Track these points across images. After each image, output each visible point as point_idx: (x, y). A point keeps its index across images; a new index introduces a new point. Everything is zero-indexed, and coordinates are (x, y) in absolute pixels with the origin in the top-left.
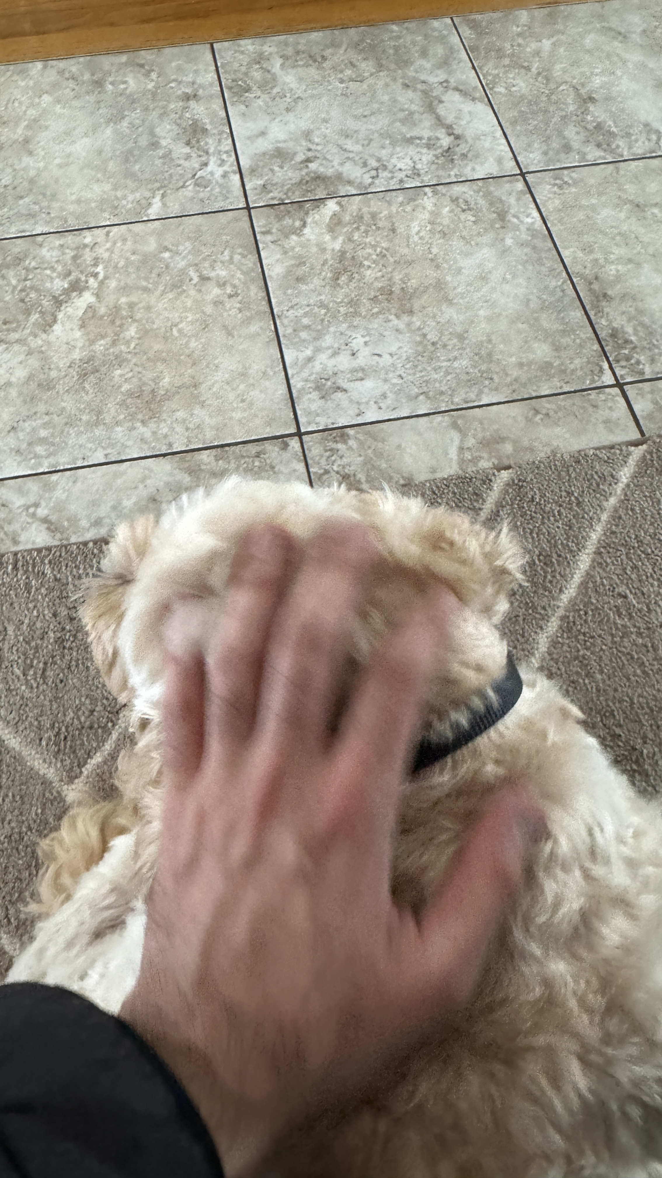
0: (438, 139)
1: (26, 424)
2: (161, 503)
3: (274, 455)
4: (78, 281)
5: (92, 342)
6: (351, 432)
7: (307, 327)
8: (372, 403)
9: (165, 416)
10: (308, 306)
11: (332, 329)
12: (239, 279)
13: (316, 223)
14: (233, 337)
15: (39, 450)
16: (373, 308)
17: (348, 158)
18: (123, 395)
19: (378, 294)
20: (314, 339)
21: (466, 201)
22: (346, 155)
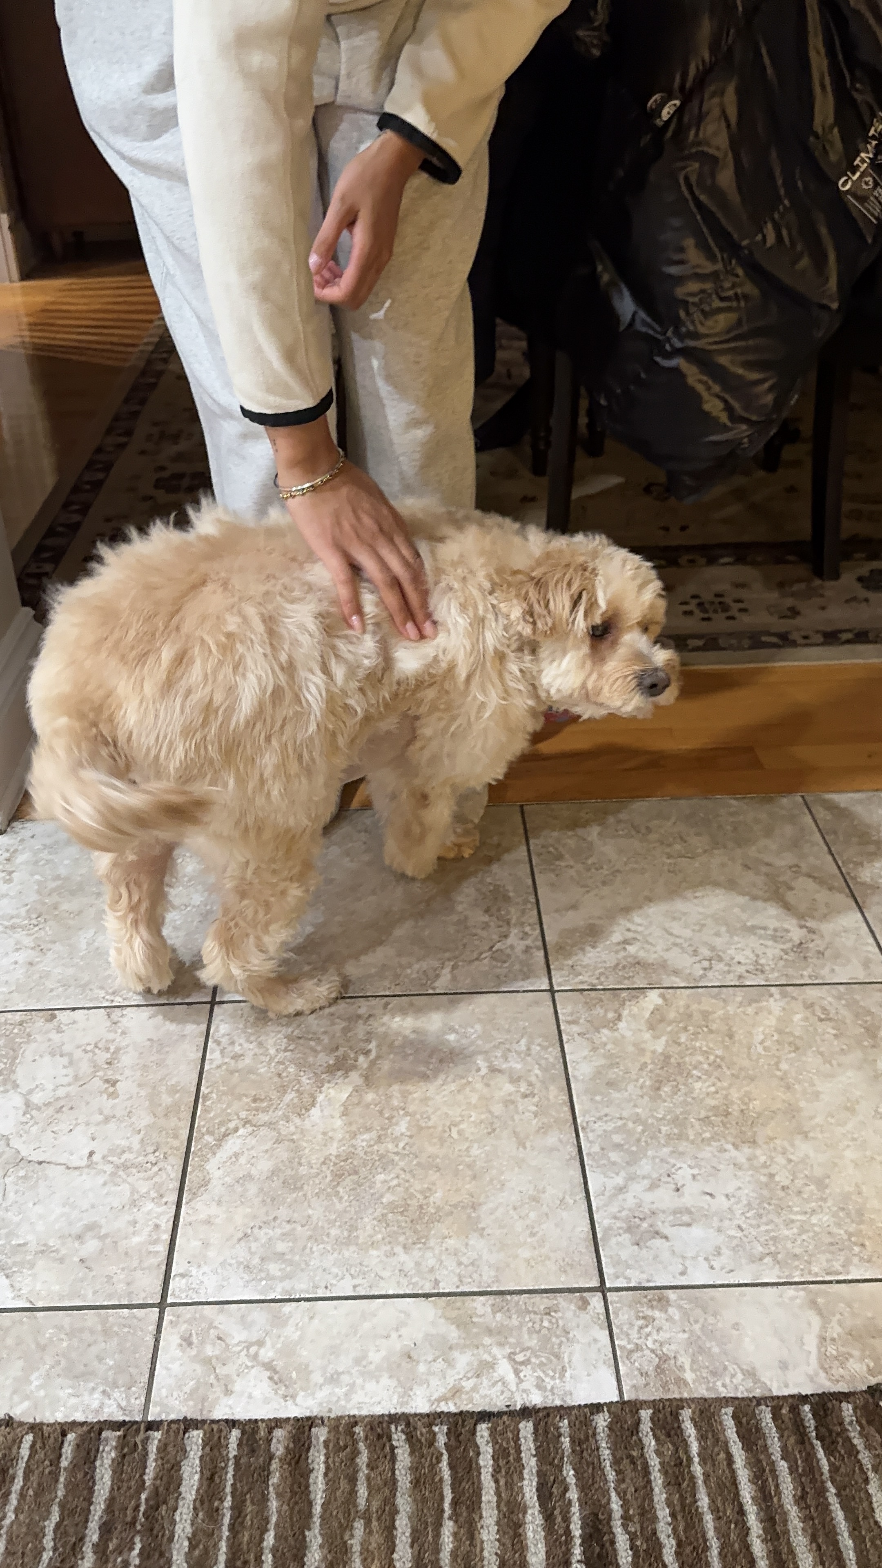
0: (787, 931)
1: (262, 1232)
2: (418, 1362)
3: (569, 1314)
4: (345, 1058)
5: (354, 1135)
6: (672, 1295)
7: (618, 1147)
8: (701, 1259)
9: (432, 1243)
10: (621, 1119)
11: (650, 1153)
12: (537, 1076)
13: (633, 1016)
14: (525, 1148)
15: (274, 1268)
16: (704, 1132)
17: (675, 945)
18: (384, 1208)
19: (710, 1114)
20: (627, 1163)
21: (824, 1009)
22: (672, 939)
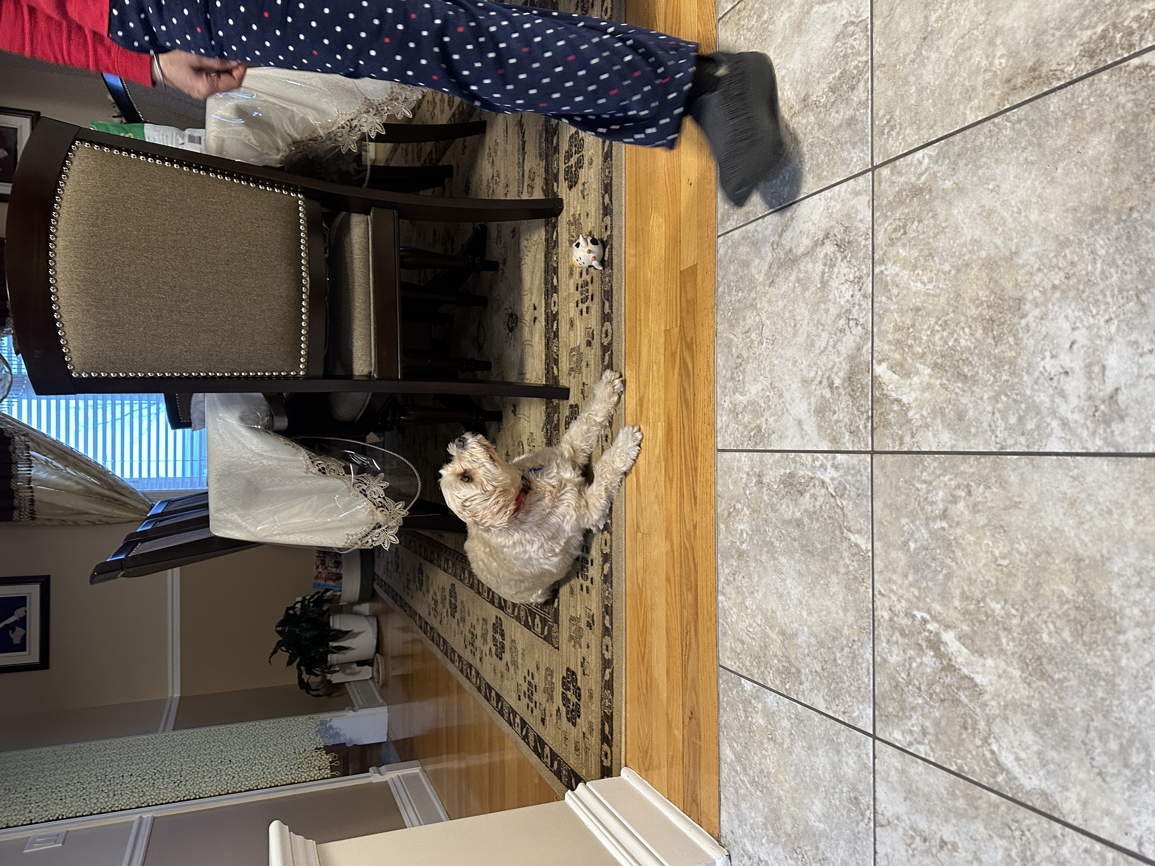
0: (826, 255)
1: (1097, 758)
4: (928, 640)
5: (1002, 651)
7: (1021, 420)
8: (1141, 361)
9: (1116, 606)
10: (993, 413)
11: (1028, 392)
12: (951, 480)
13: (897, 389)
14: (1020, 503)
16: (1008, 342)
17: (834, 347)
18: (1078, 642)
19: (991, 334)
20: (1038, 413)
21: (895, 230)
22: (830, 348)
